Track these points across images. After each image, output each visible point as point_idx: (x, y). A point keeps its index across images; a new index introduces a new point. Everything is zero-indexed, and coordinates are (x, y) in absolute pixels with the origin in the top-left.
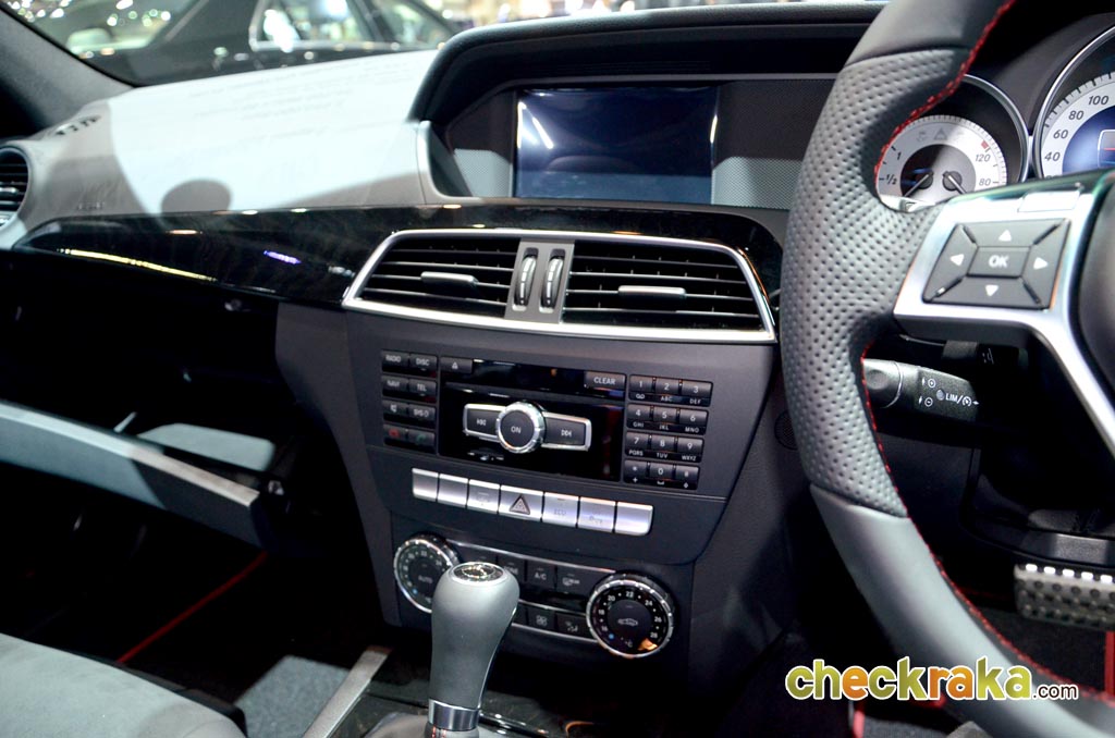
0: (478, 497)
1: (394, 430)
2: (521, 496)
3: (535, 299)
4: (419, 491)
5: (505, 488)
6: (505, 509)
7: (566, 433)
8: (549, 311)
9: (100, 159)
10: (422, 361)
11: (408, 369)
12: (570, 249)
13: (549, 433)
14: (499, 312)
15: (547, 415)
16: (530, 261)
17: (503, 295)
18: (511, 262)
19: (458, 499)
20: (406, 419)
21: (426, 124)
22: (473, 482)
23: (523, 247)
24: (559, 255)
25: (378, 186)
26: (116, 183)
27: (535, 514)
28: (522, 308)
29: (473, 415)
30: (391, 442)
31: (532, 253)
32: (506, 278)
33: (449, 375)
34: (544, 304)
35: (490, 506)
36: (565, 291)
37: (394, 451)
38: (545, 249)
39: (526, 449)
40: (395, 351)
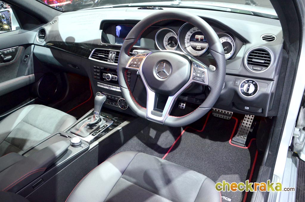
0: (105, 86)
1: (95, 77)
2: (110, 86)
3: (111, 59)
4: (98, 85)
5: (108, 85)
6: (108, 88)
7: (114, 78)
8: (112, 61)
9: (56, 31)
10: (98, 67)
11: (96, 68)
12: (116, 53)
13: (112, 78)
14: (107, 61)
15: (112, 75)
16: (111, 54)
17: (107, 58)
18: (108, 54)
19: (102, 87)
20: (96, 75)
21: (102, 30)
22: (113, 86)
23: (110, 52)
24: (114, 53)
25: (94, 40)
26: (59, 36)
27: (111, 89)
28: (109, 61)
29: (104, 75)
30: (95, 78)
31: (111, 53)
32: (108, 56)
33: (101, 70)
34: (112, 60)
35: (106, 88)
36: (115, 58)
37: (95, 80)
38: (113, 52)
39: (109, 80)
40: (95, 66)
